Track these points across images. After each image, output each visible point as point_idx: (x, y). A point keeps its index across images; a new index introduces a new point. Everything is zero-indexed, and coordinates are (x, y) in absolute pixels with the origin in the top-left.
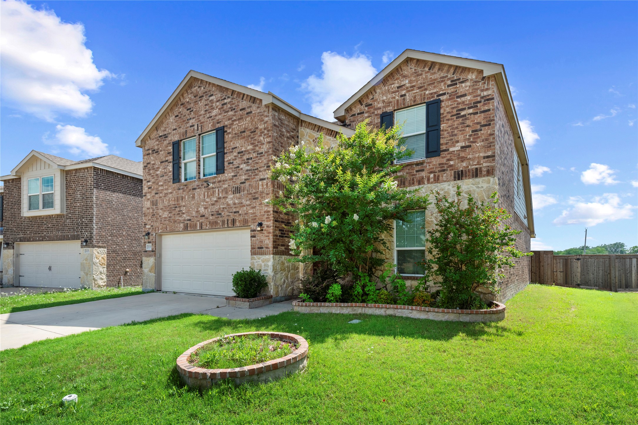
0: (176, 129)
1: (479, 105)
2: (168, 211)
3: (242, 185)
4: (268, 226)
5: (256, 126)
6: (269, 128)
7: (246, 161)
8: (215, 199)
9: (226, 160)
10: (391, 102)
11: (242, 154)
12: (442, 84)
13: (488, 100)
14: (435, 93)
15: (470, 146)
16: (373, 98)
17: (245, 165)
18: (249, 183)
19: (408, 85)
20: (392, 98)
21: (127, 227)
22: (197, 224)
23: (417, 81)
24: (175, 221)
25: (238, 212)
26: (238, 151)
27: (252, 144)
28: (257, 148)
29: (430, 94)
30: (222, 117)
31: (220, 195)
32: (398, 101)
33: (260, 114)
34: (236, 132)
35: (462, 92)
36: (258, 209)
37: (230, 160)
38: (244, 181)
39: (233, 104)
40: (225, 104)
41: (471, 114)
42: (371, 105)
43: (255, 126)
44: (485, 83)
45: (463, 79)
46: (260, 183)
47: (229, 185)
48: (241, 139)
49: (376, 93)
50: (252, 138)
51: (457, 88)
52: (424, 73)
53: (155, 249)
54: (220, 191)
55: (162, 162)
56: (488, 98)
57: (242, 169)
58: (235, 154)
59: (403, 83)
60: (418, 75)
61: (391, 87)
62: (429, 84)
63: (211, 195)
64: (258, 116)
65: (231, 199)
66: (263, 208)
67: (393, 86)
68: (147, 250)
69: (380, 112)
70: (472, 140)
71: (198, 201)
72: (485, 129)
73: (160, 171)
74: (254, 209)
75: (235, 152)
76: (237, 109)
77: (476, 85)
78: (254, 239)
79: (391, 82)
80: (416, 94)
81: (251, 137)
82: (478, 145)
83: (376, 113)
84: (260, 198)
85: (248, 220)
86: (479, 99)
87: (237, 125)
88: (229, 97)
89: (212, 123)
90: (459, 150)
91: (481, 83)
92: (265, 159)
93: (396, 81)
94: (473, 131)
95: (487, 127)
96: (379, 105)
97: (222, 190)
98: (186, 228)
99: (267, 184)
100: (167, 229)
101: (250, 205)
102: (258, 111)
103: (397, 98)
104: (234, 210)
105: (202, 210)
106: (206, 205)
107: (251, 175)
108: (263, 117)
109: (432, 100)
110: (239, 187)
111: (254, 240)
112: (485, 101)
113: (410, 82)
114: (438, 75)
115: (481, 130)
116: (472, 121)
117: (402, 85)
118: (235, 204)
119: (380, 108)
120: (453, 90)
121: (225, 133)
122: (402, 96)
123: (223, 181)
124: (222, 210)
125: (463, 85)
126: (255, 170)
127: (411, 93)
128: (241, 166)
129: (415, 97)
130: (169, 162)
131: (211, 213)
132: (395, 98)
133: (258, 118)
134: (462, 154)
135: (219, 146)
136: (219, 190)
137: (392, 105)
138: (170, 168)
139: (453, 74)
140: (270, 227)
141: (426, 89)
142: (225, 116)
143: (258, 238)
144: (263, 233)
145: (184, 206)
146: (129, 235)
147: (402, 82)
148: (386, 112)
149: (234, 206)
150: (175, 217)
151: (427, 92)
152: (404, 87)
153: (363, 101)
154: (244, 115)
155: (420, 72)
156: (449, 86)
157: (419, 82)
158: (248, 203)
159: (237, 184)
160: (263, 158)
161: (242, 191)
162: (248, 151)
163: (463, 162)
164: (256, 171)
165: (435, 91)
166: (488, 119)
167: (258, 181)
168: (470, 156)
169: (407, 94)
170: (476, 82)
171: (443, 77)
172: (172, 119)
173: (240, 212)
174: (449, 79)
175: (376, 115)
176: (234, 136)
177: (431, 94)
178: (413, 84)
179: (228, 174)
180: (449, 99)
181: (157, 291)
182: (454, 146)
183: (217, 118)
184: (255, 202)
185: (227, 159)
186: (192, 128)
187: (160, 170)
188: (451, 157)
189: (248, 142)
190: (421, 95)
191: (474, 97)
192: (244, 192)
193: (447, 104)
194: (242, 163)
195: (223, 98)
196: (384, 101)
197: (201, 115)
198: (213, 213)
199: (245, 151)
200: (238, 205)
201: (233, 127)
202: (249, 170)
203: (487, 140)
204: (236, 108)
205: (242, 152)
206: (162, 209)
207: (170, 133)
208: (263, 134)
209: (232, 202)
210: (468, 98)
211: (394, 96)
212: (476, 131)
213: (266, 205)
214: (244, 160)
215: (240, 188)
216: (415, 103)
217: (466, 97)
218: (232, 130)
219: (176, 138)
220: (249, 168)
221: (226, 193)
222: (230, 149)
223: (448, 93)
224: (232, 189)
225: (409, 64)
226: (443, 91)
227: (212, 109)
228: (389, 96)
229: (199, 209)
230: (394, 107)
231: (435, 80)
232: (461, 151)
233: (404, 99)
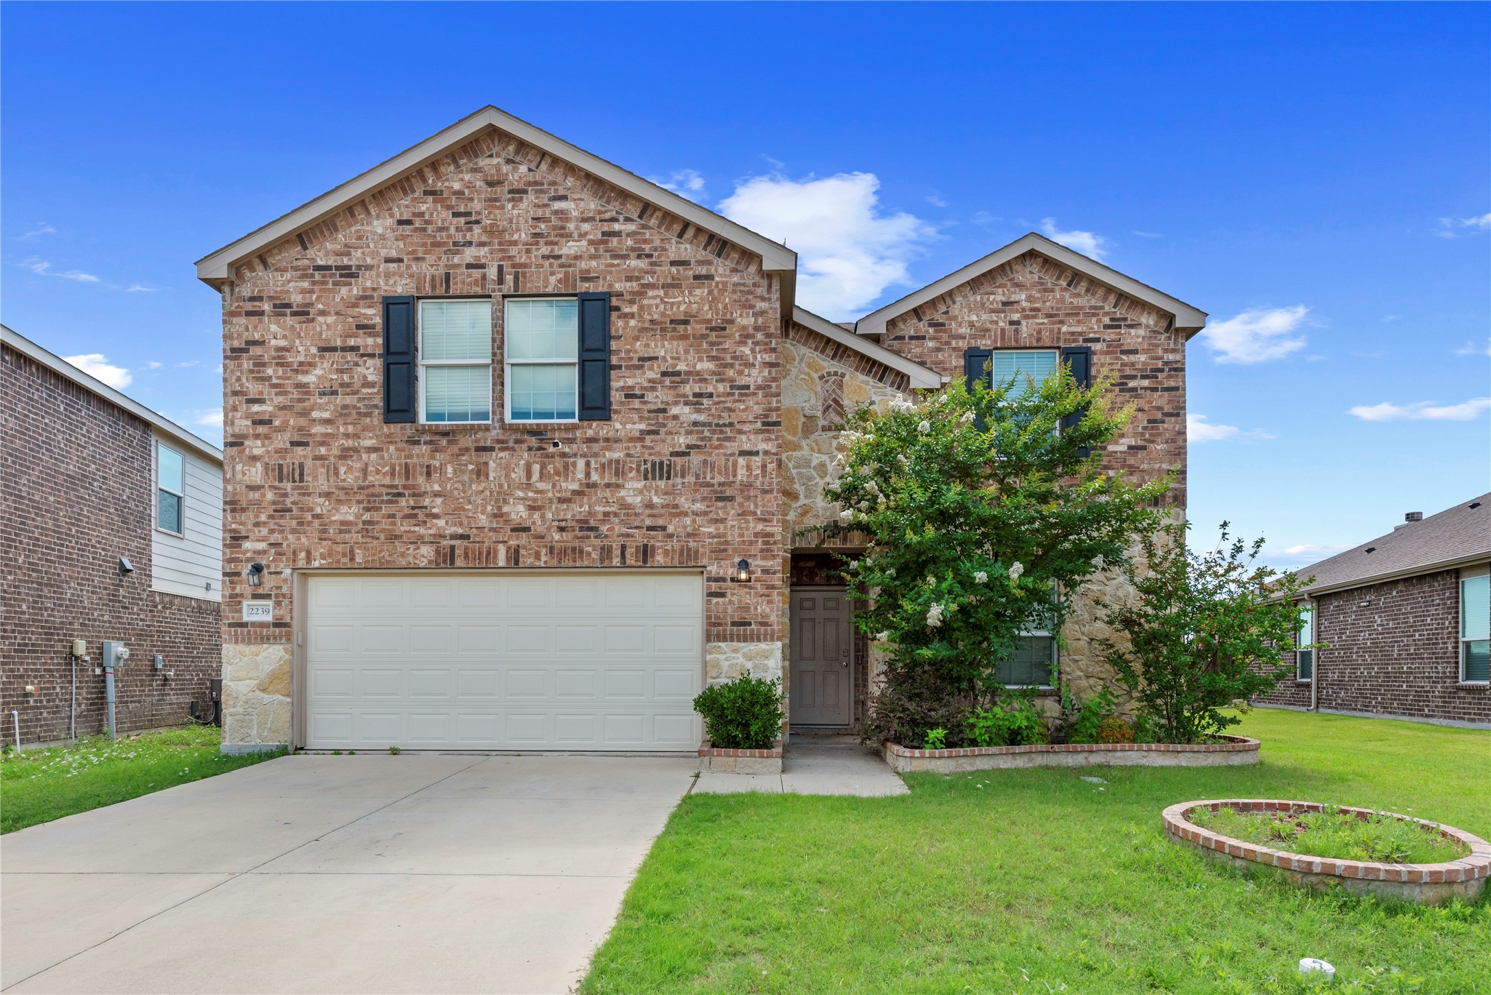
0: (400, 260)
1: (1160, 375)
2: (359, 502)
3: (678, 460)
4: (766, 571)
5: (728, 317)
6: (772, 330)
7: (691, 398)
8: (575, 486)
9: (615, 384)
10: (988, 330)
11: (677, 379)
12: (1094, 320)
13: (1176, 370)
14: (1080, 334)
15: (1144, 448)
16: (947, 313)
17: (687, 409)
18: (702, 458)
19: (1024, 304)
20: (991, 322)
21: (30, 538)
22: (496, 552)
23: (1044, 302)
24: (393, 537)
25: (664, 528)
26: (663, 369)
27: (712, 358)
28: (730, 373)
29: (1069, 333)
30: (602, 267)
31: (595, 477)
32: (1003, 330)
33: (742, 288)
34: (656, 317)
35: (1130, 344)
36: (733, 526)
37: (632, 388)
38: (683, 449)
39: (645, 241)
40: (617, 234)
41: (1146, 389)
42: (943, 325)
43: (724, 314)
44: (1169, 338)
45: (1132, 320)
46: (741, 461)
47: (628, 455)
48: (672, 338)
49: (954, 303)
50: (712, 344)
51: (1120, 333)
52: (1057, 289)
53: (292, 618)
54: (593, 465)
55: (323, 349)
56: (1175, 366)
57: (675, 417)
58: (650, 375)
59: (1014, 298)
60: (1045, 290)
61: (988, 300)
62: (1068, 315)
63: (558, 473)
64: (734, 292)
65: (633, 491)
66: (752, 525)
67: (992, 297)
68: (246, 619)
69: (963, 344)
70: (1147, 436)
71: (501, 486)
72: (1170, 423)
73: (319, 377)
74: (722, 526)
75: (651, 369)
76: (659, 256)
77: (1155, 338)
78: (720, 600)
79: (987, 288)
80: (1042, 327)
81: (710, 339)
82: (1158, 447)
83: (954, 343)
84: (739, 499)
85: (696, 552)
86: (1160, 365)
87: (658, 301)
88: (627, 219)
89: (560, 276)
90: (1125, 452)
91: (1163, 337)
92: (757, 403)
93: (1000, 290)
94: (1149, 421)
95: (1173, 419)
96: (962, 331)
97: (603, 466)
98: (446, 561)
99: (764, 466)
100: (352, 559)
101: (705, 513)
102: (735, 279)
103: (1001, 324)
104: (648, 522)
105: (517, 512)
106: (535, 500)
107: (710, 439)
108: (750, 297)
109: (1073, 345)
110: (666, 462)
111: (717, 603)
112: (1170, 370)
113: (1030, 299)
114: (1085, 301)
115: (1163, 422)
116: (1147, 402)
117: (1011, 300)
118: (650, 506)
119: (963, 337)
120: (1113, 337)
121: (614, 314)
122: (1012, 323)
123: (607, 440)
124: (600, 517)
125: (1133, 332)
126: (724, 425)
127: (1031, 321)
128: (675, 410)
129: (1039, 332)
130: (363, 355)
131: (556, 523)
132: (996, 323)
133: (735, 297)
134: (1131, 461)
135: (592, 343)
136: (588, 464)
137: (990, 336)
138: (372, 371)
139: (1115, 307)
140: (774, 573)
141: (1062, 322)
142: (612, 265)
143: (735, 599)
144: (750, 588)
145: (437, 495)
146: (33, 567)
147: (1013, 296)
148: (977, 348)
149: (648, 511)
150: (394, 524)
151: (1064, 329)
152: (1016, 306)
153: (924, 312)
154: (687, 278)
155: (1049, 285)
156: (1106, 327)
157: (1048, 304)
158: (699, 506)
159: (659, 454)
160: (750, 402)
161: (676, 475)
162: (698, 373)
163: (1131, 474)
164: (728, 429)
165: (1079, 329)
166: (1176, 404)
167: (732, 454)
168: (1145, 466)
169: (1024, 323)
170: (1154, 332)
171: (1095, 308)
172: (380, 224)
173: (671, 529)
174: (1107, 314)
175: (954, 349)
176: (647, 325)
177: (1073, 334)
178: (1036, 305)
179: (625, 424)
180: (1107, 353)
181: (297, 749)
182: (1116, 443)
183: (583, 265)
184: (725, 507)
185: (621, 384)
186: (477, 273)
187: (318, 372)
188: (1109, 462)
189: (698, 351)
190: (1051, 331)
191: (1152, 358)
192: (683, 476)
193: (1103, 361)
194: (676, 403)
195: (607, 216)
196: (971, 325)
197: (515, 243)
198: (563, 524)
199: (688, 373)
200: (663, 511)
201: (645, 302)
202: (704, 425)
203: (1173, 441)
204: (655, 254)
205: (674, 374)
206: (327, 495)
207: (369, 268)
208: (750, 342)
209: (639, 499)
210: (1142, 358)
211: (996, 319)
212: (1154, 421)
213: (760, 519)
214: (685, 396)
215: (669, 466)
216: (1039, 345)
217: (1137, 356)
218: (641, 308)
219: (401, 288)
220: (701, 418)
221: (617, 474)
222: (631, 359)
223: (1104, 340)
224: (639, 466)
225: (1028, 263)
226: (1095, 333)
227: (562, 236)
228: (984, 317)
229: (505, 509)
230: (996, 341)
231: (1081, 308)
232: (1129, 453)
233: (1017, 331)
